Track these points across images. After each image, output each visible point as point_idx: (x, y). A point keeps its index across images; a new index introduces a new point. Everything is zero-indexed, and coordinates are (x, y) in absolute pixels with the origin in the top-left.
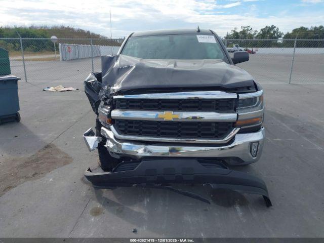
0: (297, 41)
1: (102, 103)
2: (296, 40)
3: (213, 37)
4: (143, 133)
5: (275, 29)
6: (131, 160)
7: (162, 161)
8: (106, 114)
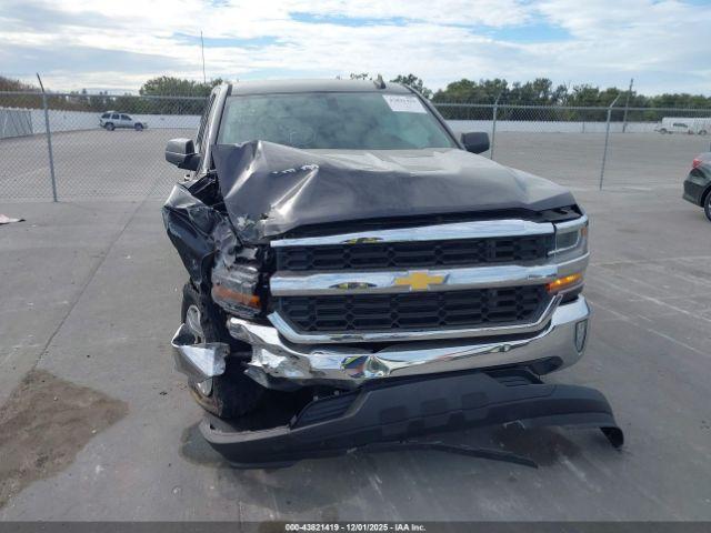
0: (498, 109)
1: (226, 260)
2: (495, 106)
3: (416, 99)
4: (357, 325)
5: (416, 82)
6: (337, 393)
7: (412, 385)
8: (250, 286)
